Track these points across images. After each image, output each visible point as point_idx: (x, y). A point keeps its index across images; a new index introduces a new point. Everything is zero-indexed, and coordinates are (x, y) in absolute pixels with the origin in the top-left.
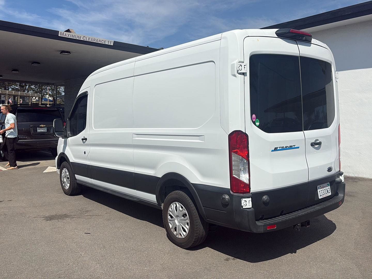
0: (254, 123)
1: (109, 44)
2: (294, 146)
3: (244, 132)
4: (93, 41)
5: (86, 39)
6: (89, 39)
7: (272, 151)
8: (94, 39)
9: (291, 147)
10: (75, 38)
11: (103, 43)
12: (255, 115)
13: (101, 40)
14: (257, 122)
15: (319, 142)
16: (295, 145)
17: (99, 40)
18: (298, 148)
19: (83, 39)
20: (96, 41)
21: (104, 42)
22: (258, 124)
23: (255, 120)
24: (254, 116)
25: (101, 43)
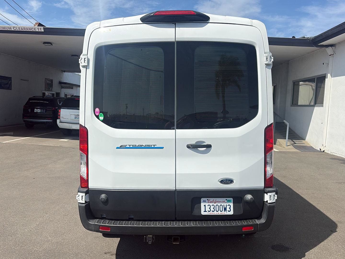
0: (97, 117)
1: (40, 31)
2: (154, 145)
3: (84, 126)
4: (24, 30)
5: (17, 29)
6: (19, 29)
7: (117, 148)
8: (24, 28)
9: (148, 147)
10: (6, 30)
11: (34, 31)
12: (99, 109)
13: (30, 28)
14: (101, 116)
15: (206, 144)
16: (156, 145)
17: (29, 28)
18: (162, 148)
19: (14, 29)
20: (26, 29)
21: (34, 29)
22: (102, 118)
23: (98, 114)
24: (97, 110)
25: (32, 31)
